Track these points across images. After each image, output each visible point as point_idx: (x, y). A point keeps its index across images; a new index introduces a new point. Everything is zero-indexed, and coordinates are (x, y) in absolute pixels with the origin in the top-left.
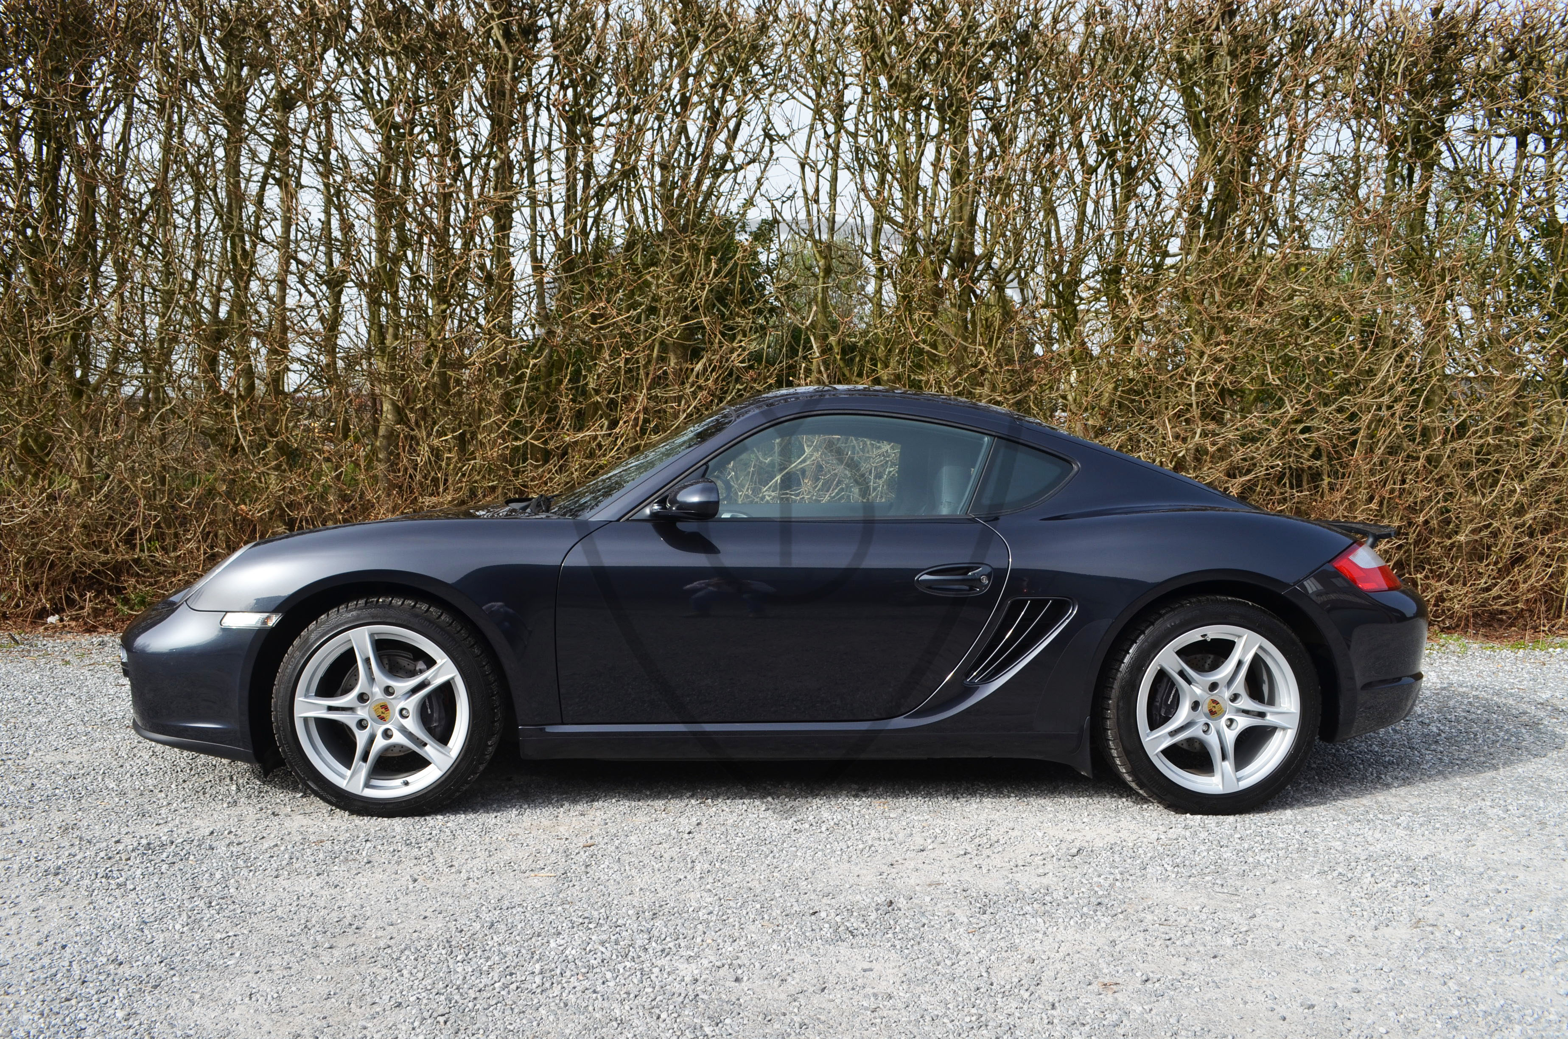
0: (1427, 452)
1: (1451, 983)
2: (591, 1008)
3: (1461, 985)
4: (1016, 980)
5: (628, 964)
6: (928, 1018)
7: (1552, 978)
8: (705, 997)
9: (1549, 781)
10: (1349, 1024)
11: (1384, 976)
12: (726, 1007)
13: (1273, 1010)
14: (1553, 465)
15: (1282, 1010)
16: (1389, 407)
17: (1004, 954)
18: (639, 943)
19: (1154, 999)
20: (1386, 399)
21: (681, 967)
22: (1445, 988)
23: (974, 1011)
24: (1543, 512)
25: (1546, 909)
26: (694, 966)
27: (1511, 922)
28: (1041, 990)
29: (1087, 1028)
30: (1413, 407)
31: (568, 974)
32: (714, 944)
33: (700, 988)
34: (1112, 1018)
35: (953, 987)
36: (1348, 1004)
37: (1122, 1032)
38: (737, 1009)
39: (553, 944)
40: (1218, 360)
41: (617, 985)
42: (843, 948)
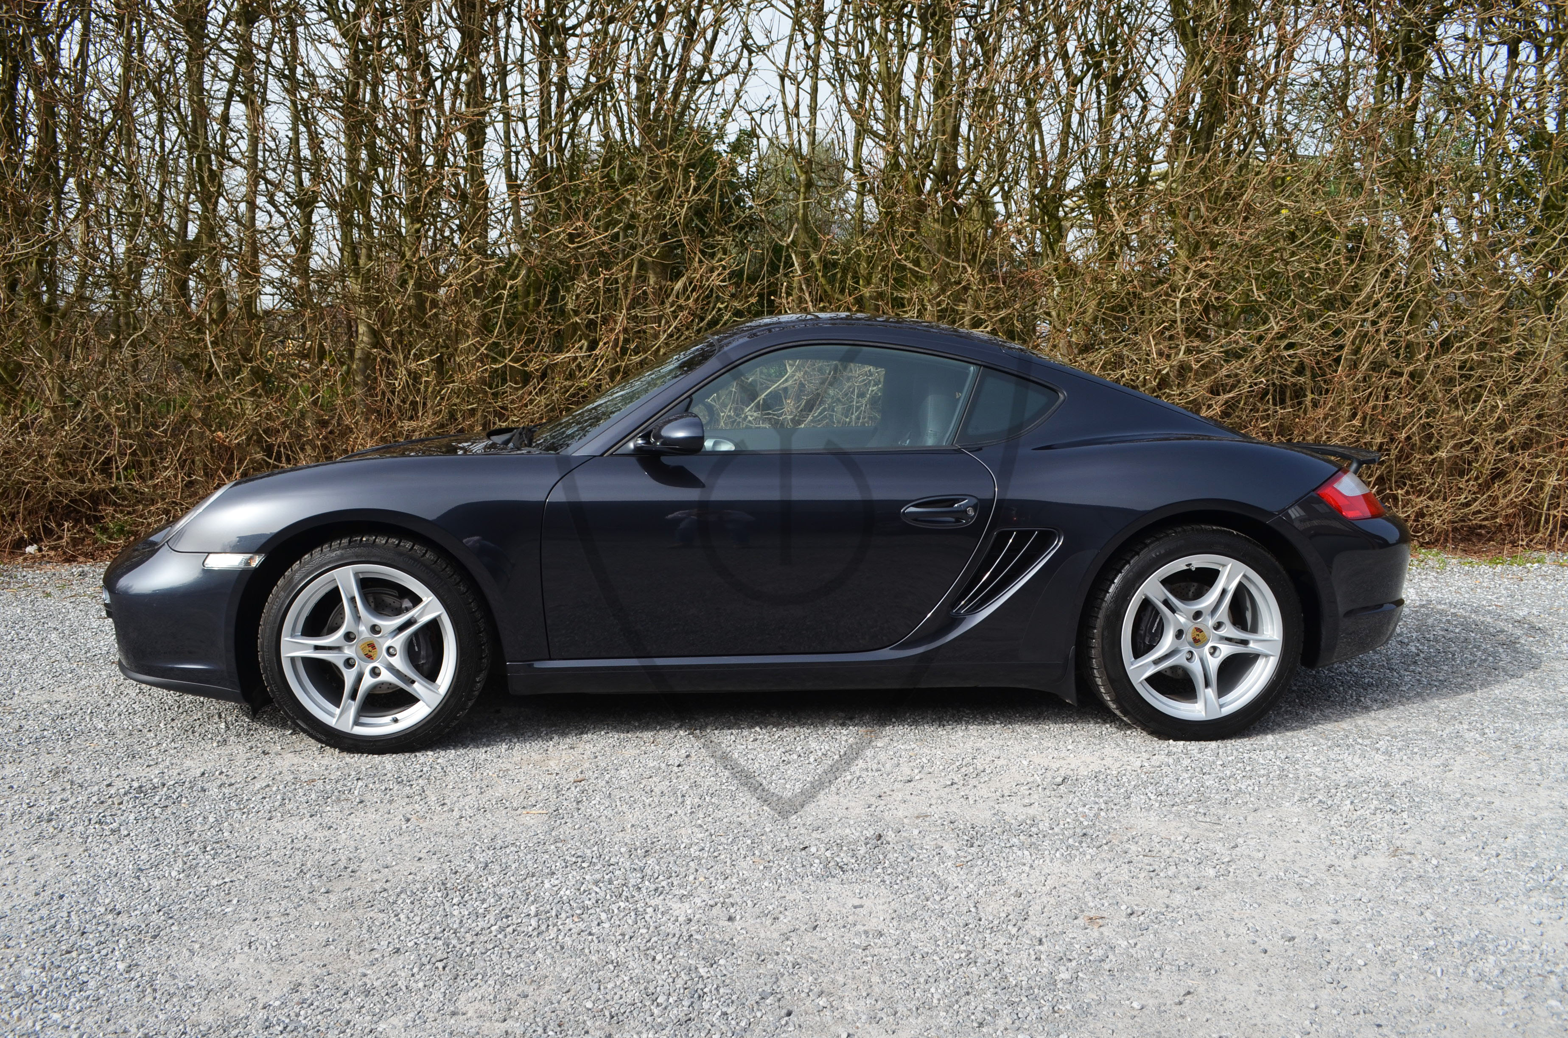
0: (1411, 368)
1: (1428, 914)
2: (587, 951)
3: (1437, 915)
4: (1003, 915)
5: (622, 905)
6: (918, 956)
7: (1525, 907)
8: (699, 937)
9: (1525, 702)
10: (1328, 956)
11: (1363, 906)
12: (720, 947)
13: (1254, 943)
14: (1536, 381)
15: (1263, 943)
16: (1374, 323)
17: (992, 888)
18: (632, 882)
19: (1139, 932)
20: (1370, 315)
21: (674, 906)
22: (1421, 919)
23: (963, 947)
24: (1524, 428)
25: (1521, 836)
26: (687, 905)
27: (1487, 850)
28: (1028, 925)
29: (1074, 963)
30: (1398, 323)
31: (563, 915)
32: (706, 882)
33: (693, 928)
34: (1098, 953)
35: (942, 923)
36: (1327, 936)
37: (1107, 967)
38: (731, 949)
39: (547, 885)
40: (1202, 276)
41: (612, 926)
42: (834, 884)
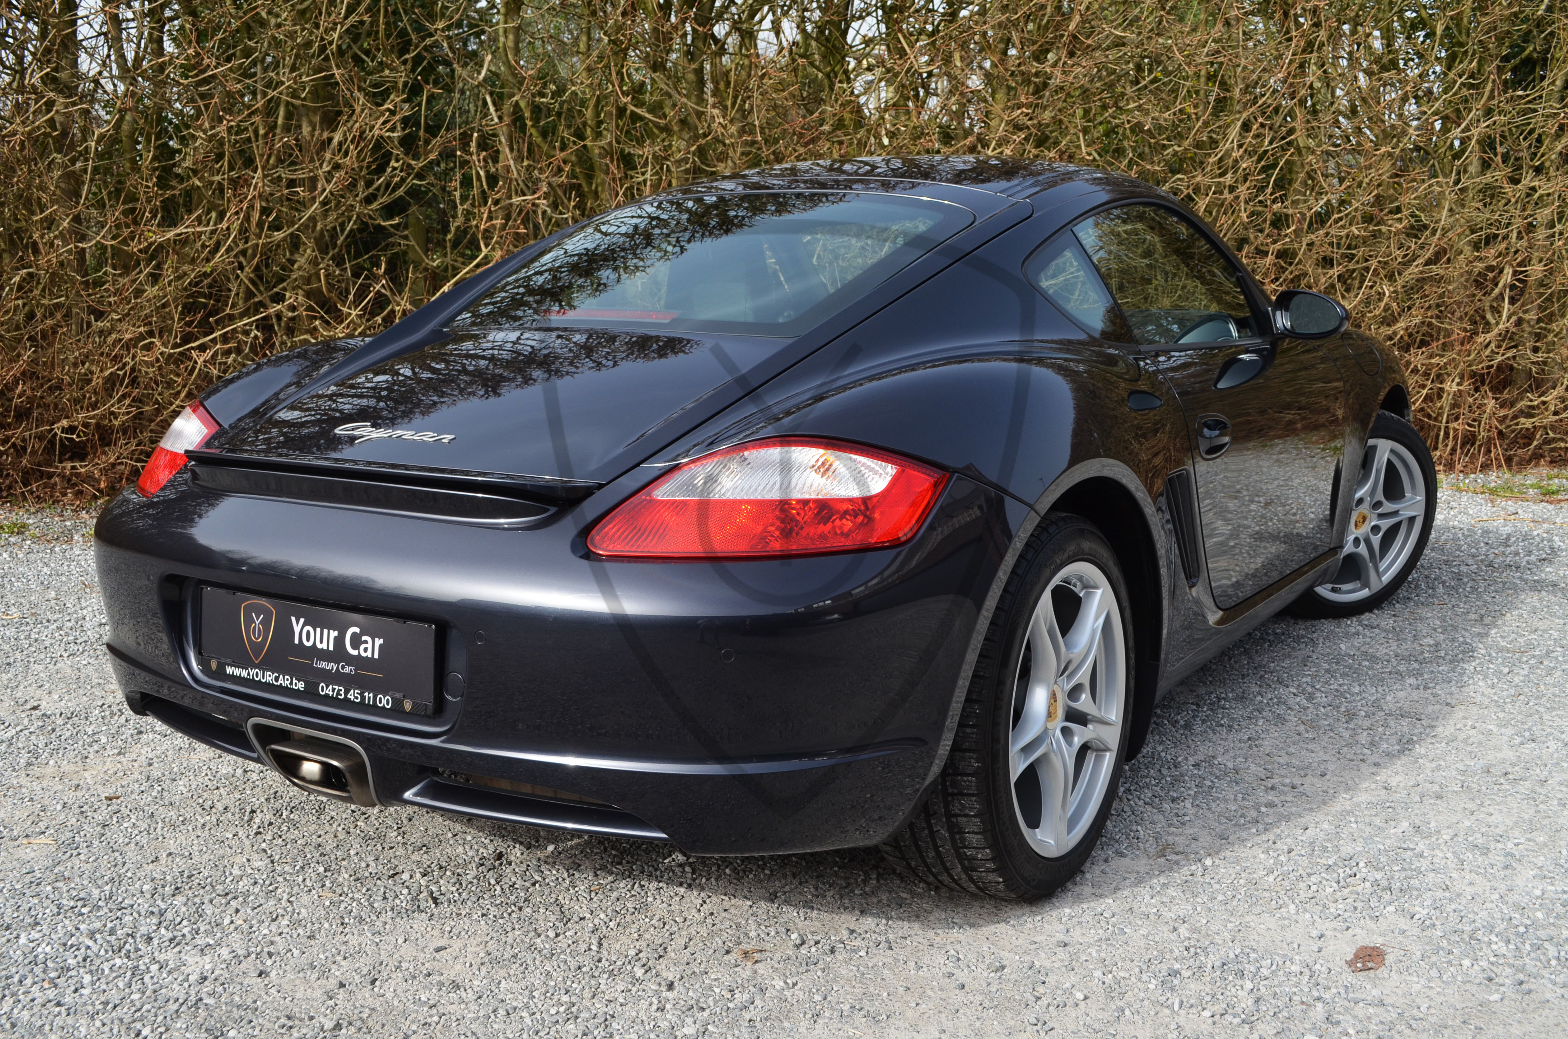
0: (1278, 246)
1: (1183, 930)
2: (47, 1027)
3: (1195, 930)
4: (632, 953)
5: (118, 962)
6: (501, 1012)
7: (1308, 916)
8: (211, 1001)
9: (1374, 659)
10: (1041, 989)
11: (1103, 924)
12: (236, 1014)
13: (951, 975)
14: (1428, 263)
15: (962, 976)
16: (1232, 189)
17: (629, 918)
18: (143, 930)
19: (804, 968)
20: (1228, 179)
21: (190, 960)
22: (1173, 936)
23: (565, 998)
24: (1417, 321)
25: (1325, 826)
26: (207, 959)
27: (1279, 845)
28: (662, 965)
29: (706, 1014)
30: (1262, 189)
31: (28, 981)
32: (245, 927)
33: (208, 987)
34: (741, 997)
35: (548, 967)
36: (1047, 964)
37: (748, 1016)
38: (250, 1016)
39: (23, 940)
40: (1018, 128)
41: (94, 991)
42: (419, 922)
